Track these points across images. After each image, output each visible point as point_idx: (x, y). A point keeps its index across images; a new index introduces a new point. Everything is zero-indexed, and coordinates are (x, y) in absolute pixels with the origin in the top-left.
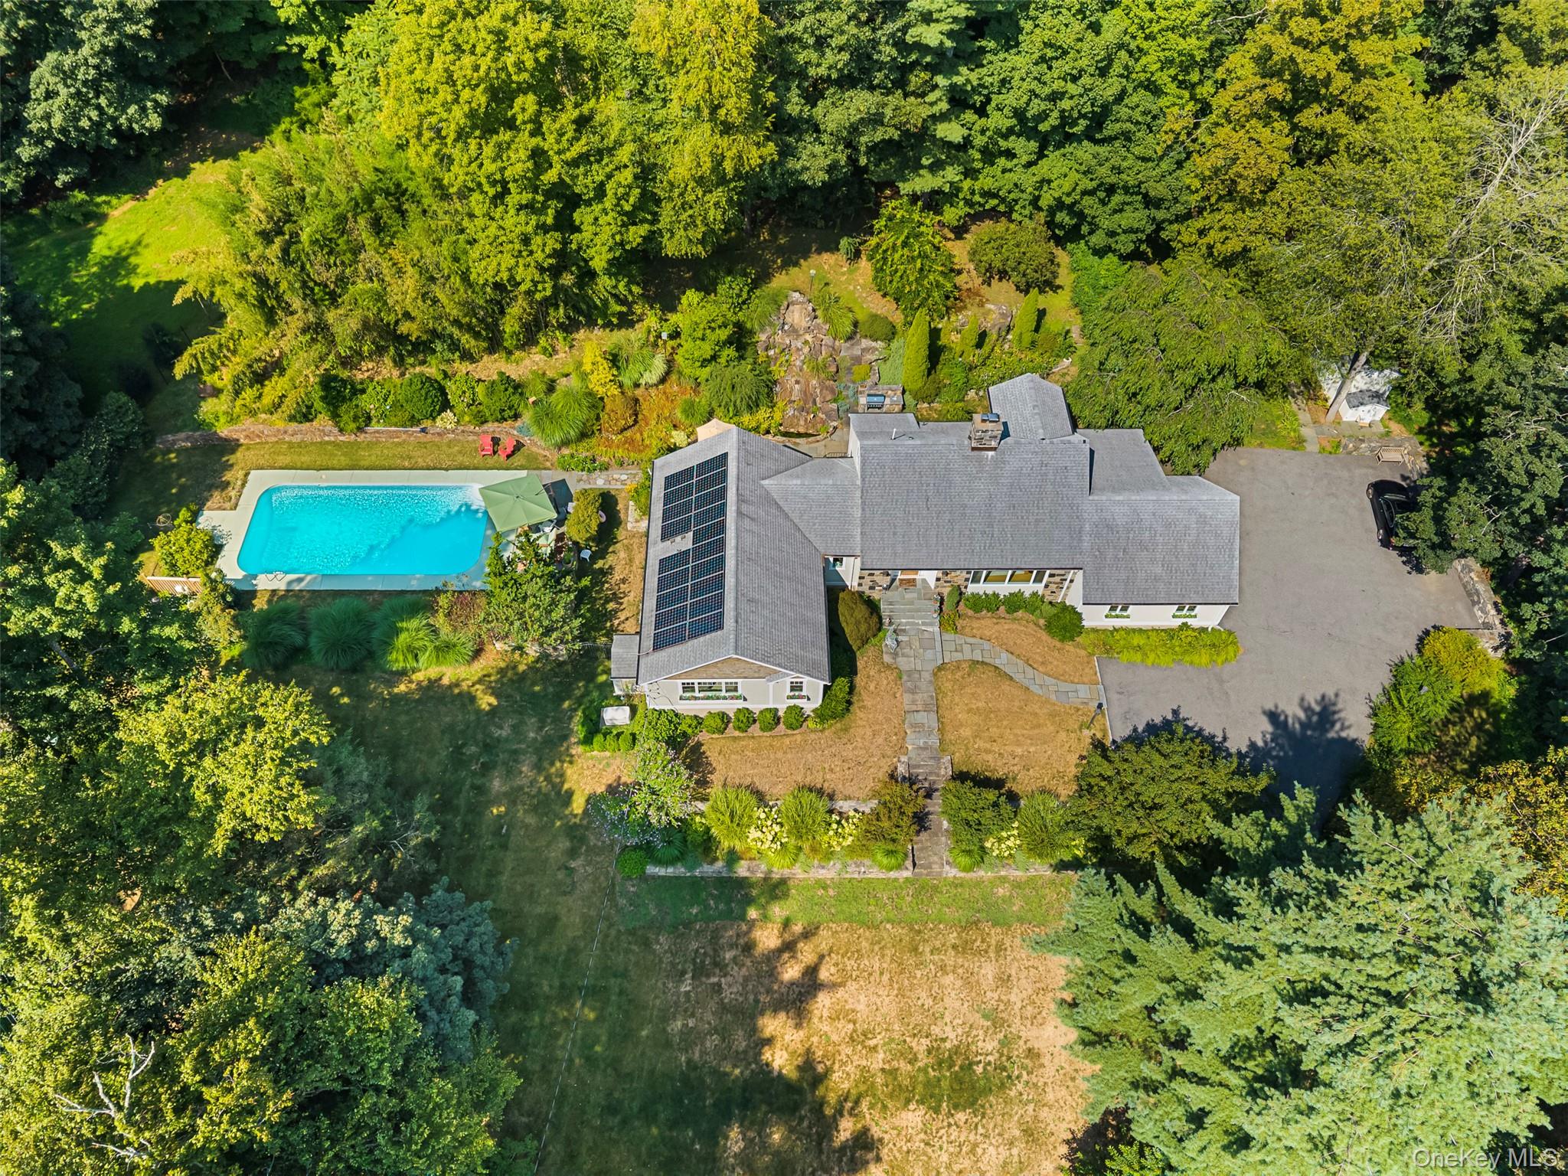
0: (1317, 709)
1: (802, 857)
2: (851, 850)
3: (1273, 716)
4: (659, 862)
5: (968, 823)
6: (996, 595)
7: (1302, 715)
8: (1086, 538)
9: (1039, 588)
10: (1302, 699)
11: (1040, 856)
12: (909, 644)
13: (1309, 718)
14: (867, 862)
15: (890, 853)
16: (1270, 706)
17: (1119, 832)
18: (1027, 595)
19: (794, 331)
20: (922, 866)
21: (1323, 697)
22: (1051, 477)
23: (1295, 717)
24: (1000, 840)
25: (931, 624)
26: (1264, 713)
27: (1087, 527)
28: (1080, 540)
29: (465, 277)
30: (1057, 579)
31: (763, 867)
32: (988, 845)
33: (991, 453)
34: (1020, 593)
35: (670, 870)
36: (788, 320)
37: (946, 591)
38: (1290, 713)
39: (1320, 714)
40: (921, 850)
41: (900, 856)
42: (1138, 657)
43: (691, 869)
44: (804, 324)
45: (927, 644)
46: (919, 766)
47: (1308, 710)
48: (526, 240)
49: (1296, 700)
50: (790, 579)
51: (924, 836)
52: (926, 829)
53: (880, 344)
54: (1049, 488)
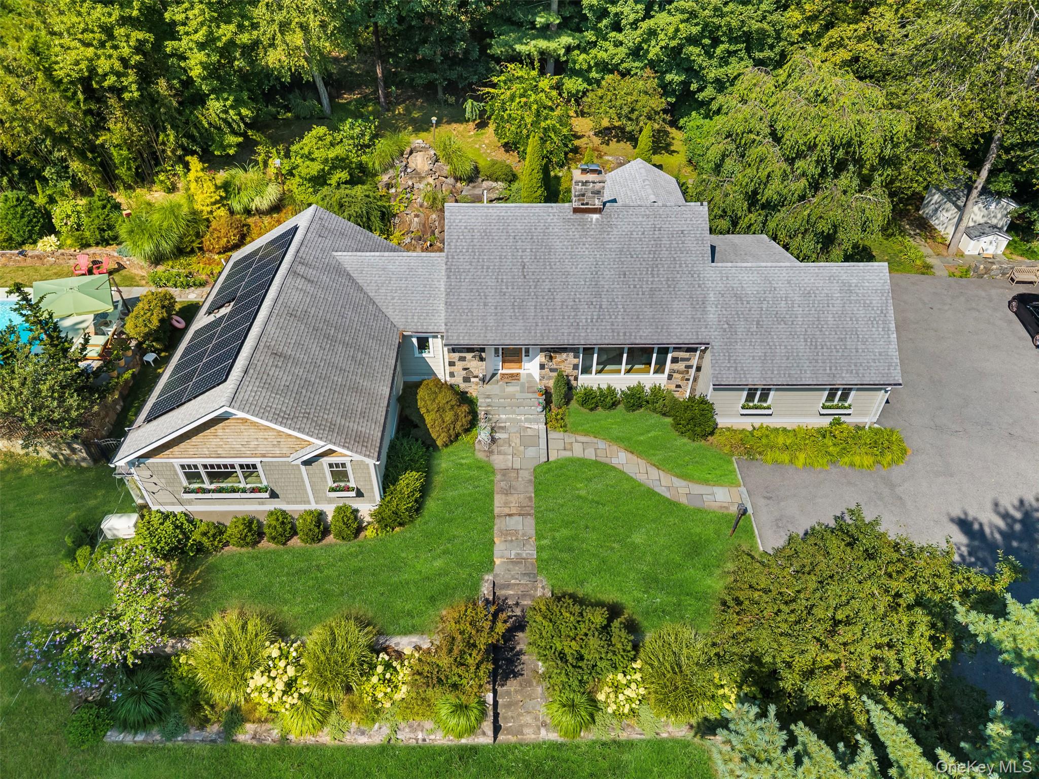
0: (1018, 515)
1: (333, 718)
2: (406, 706)
3: (964, 524)
4: (125, 726)
5: (562, 656)
6: (611, 391)
7: (1001, 524)
8: (711, 309)
9: (661, 380)
10: (996, 505)
11: (674, 710)
12: (508, 442)
13: (1010, 526)
14: (428, 724)
15: (461, 709)
16: (957, 512)
17: (789, 665)
18: (647, 389)
19: (417, 175)
20: (509, 731)
21: (1022, 502)
22: (665, 241)
23: (992, 526)
24: (617, 688)
25: (537, 421)
26: (952, 520)
27: (712, 297)
28: (705, 312)
29: (48, 72)
30: (681, 366)
31: (276, 733)
32: (601, 697)
33: (595, 216)
34: (640, 388)
35: (140, 738)
36: (412, 165)
37: (551, 383)
38: (985, 521)
39: (1022, 521)
40: (509, 706)
41: (474, 714)
42: (786, 457)
43: (171, 736)
44: (427, 168)
45: (529, 441)
46: (507, 586)
47: (1005, 516)
48: (108, 31)
49: (989, 506)
50: (347, 345)
51: (512, 685)
52: (516, 675)
53: (500, 185)
54: (664, 253)
